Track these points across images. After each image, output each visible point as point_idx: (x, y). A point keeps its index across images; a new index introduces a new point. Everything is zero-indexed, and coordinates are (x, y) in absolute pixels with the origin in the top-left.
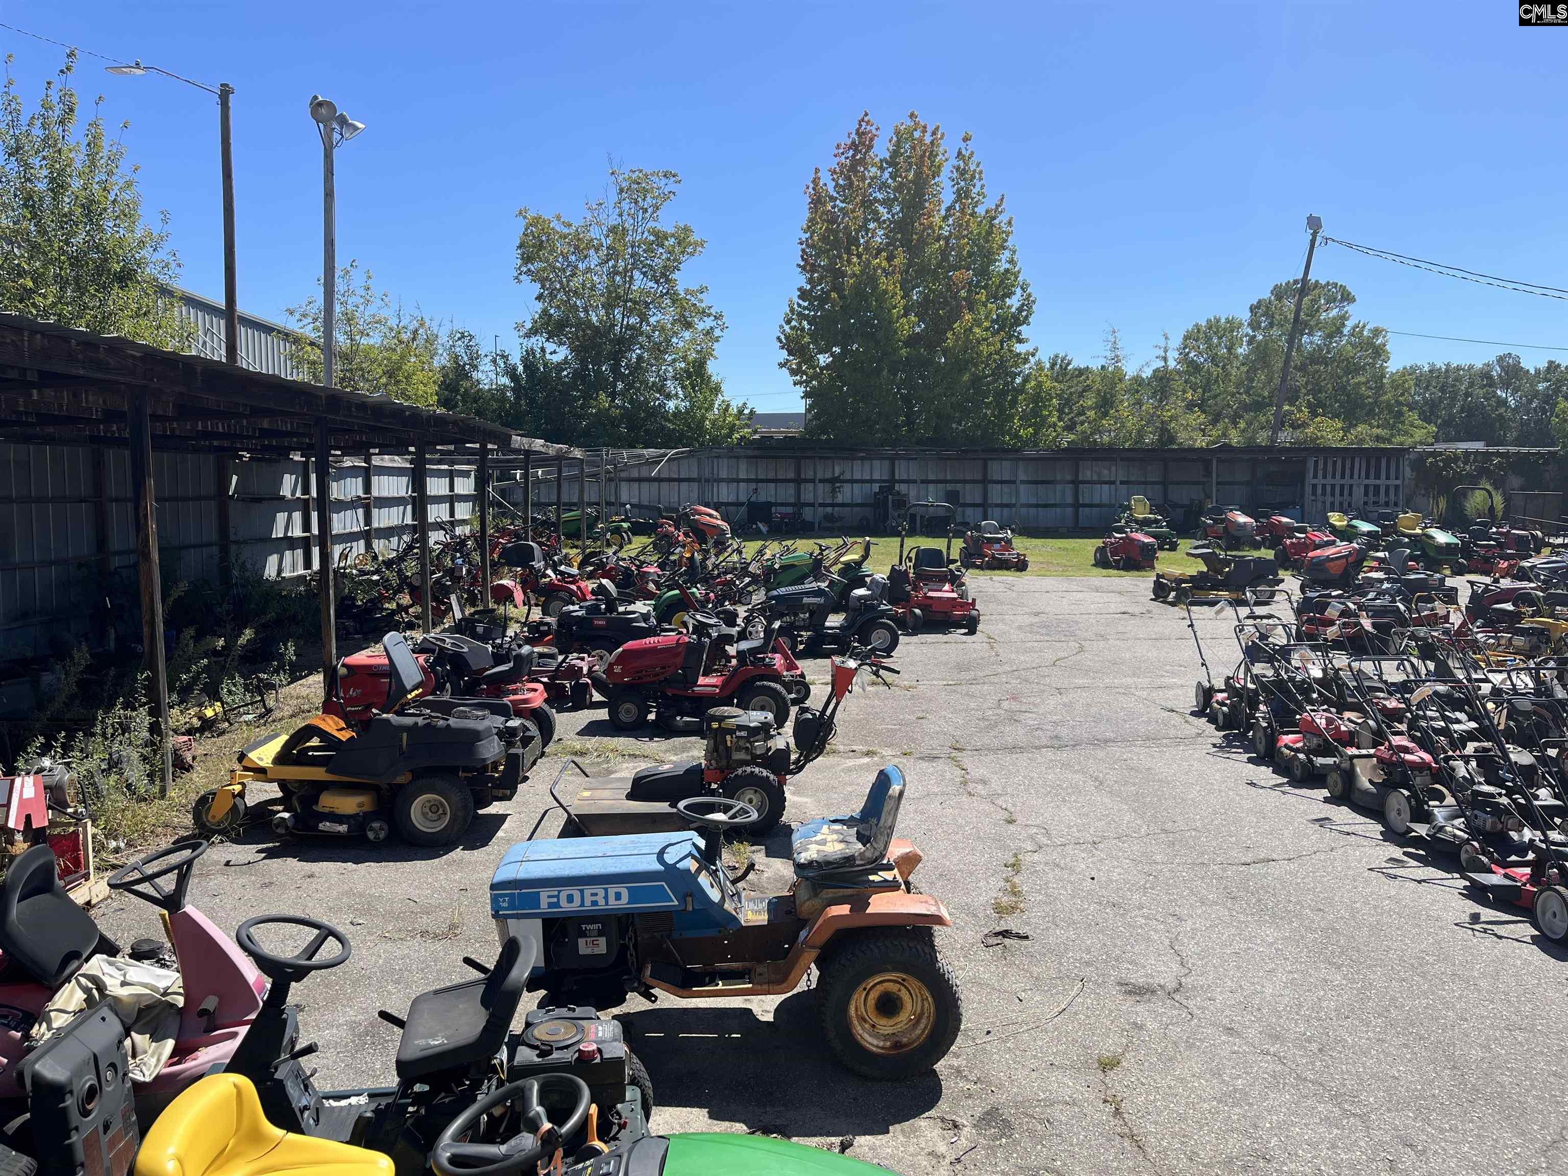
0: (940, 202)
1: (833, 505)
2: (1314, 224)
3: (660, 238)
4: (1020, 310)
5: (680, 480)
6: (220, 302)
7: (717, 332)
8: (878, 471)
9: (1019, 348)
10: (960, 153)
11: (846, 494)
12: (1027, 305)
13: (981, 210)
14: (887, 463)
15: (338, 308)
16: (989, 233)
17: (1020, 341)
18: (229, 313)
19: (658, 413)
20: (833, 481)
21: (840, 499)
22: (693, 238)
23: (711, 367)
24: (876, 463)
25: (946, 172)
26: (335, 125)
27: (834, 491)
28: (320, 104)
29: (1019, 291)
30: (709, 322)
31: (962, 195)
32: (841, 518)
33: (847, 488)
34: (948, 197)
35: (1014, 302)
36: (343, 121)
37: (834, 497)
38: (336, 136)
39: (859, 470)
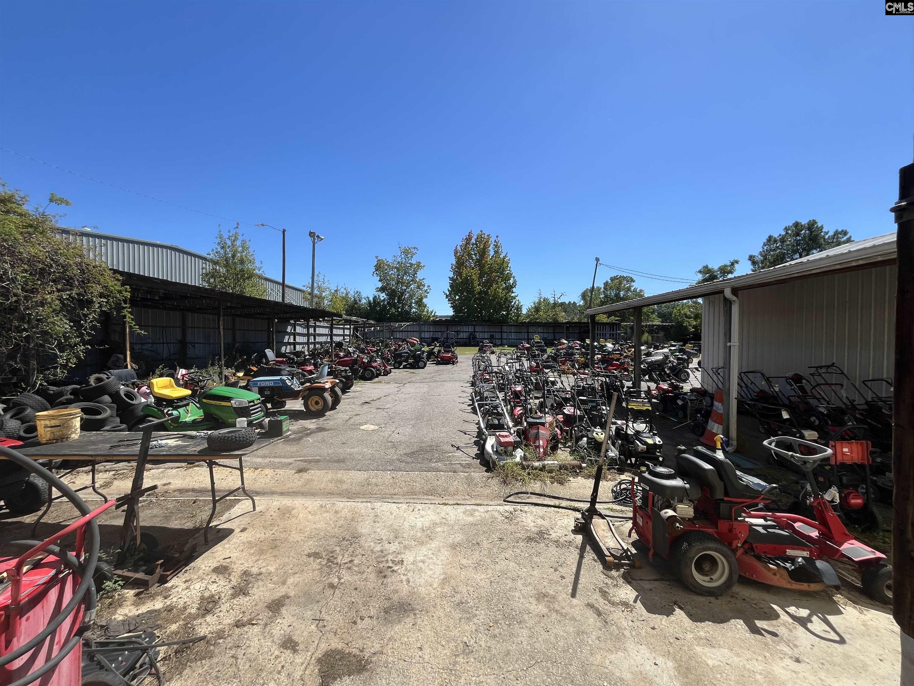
0: (489, 255)
1: (458, 339)
2: (597, 260)
3: (411, 265)
4: (513, 284)
5: (413, 331)
6: (281, 281)
7: (428, 291)
8: (471, 329)
9: (513, 295)
10: (495, 241)
11: (461, 335)
12: (515, 282)
13: (501, 256)
14: (473, 326)
15: (315, 285)
16: (503, 262)
17: (513, 293)
18: (283, 284)
19: (408, 313)
20: (457, 332)
21: (459, 337)
22: (421, 265)
23: (424, 300)
24: (470, 327)
25: (492, 246)
26: (316, 238)
27: (458, 334)
28: (312, 233)
29: (512, 279)
30: (426, 288)
31: (496, 252)
32: (459, 342)
33: (462, 333)
34: (492, 253)
35: (511, 281)
36: (318, 237)
37: (458, 336)
38: (316, 241)
39: (465, 329)
